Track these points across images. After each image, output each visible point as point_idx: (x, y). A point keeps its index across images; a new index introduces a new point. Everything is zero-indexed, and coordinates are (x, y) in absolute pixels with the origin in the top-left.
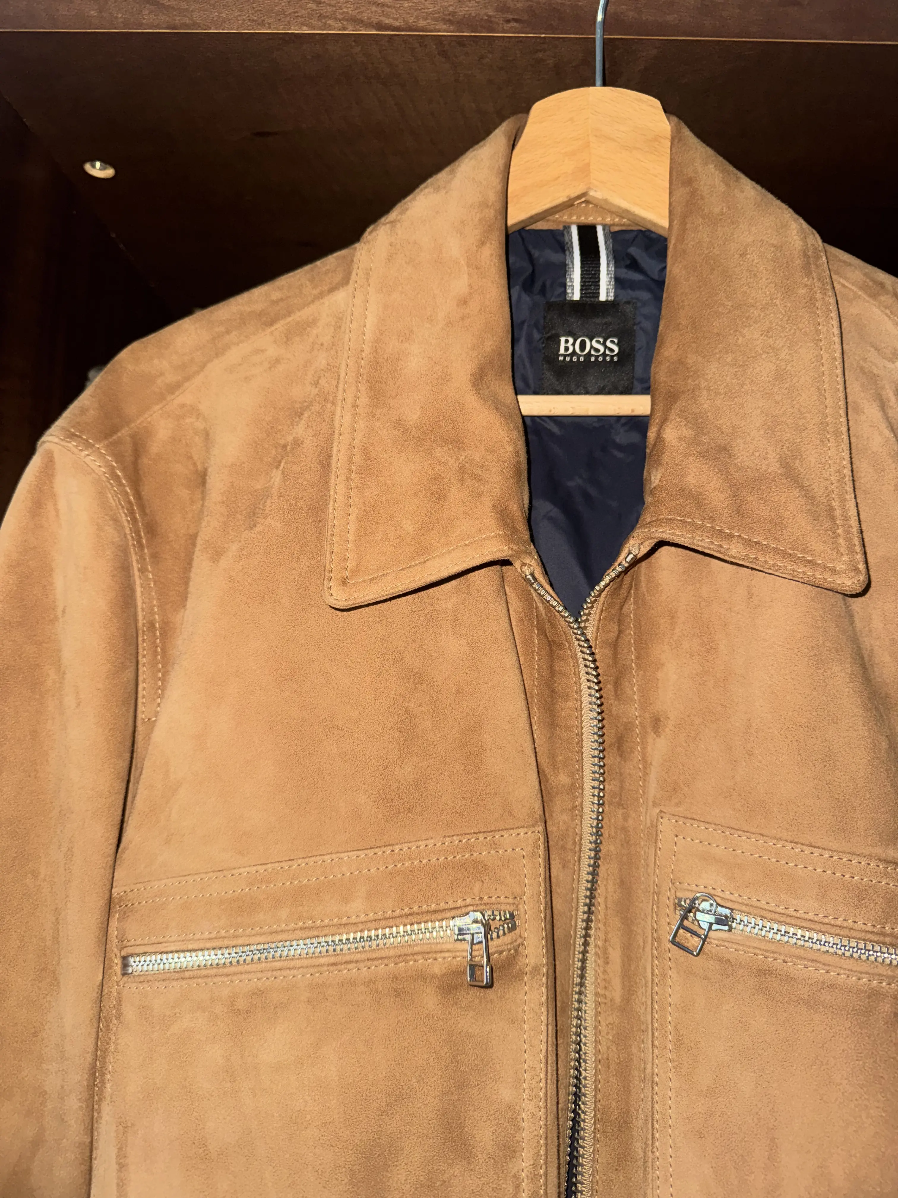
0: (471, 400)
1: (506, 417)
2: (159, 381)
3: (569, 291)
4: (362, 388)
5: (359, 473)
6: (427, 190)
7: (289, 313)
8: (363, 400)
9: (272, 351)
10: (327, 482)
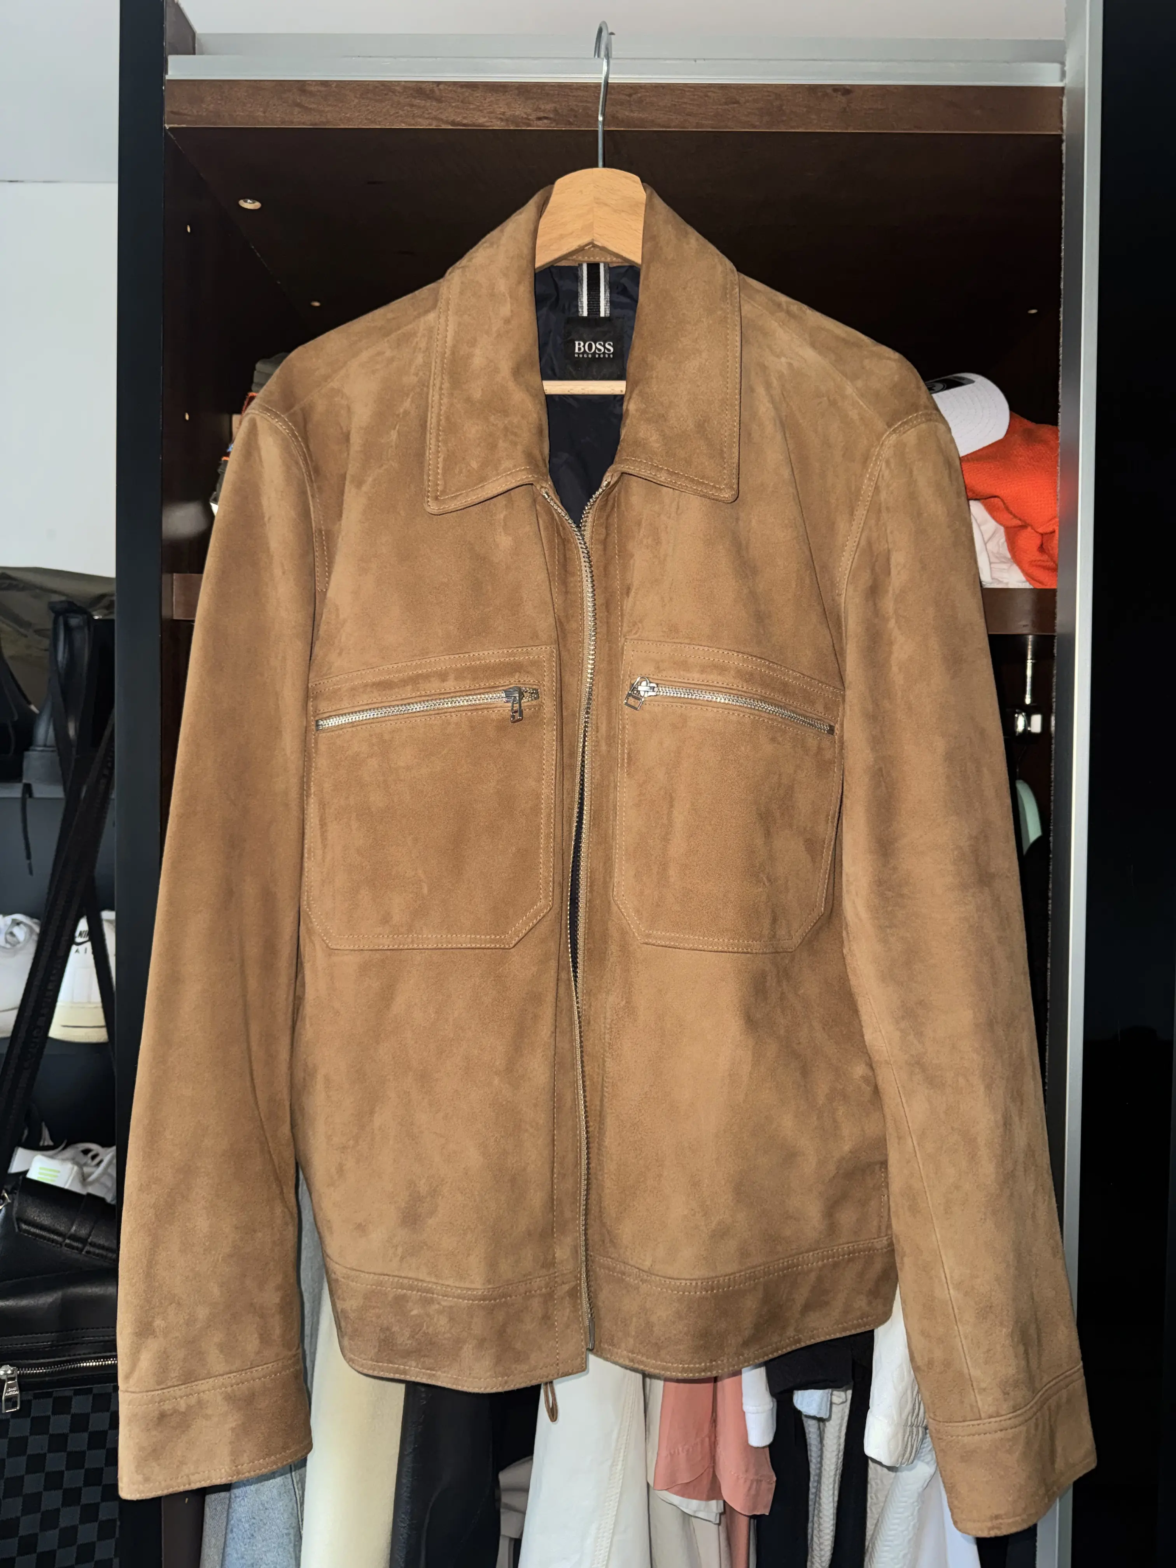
0: (511, 385)
1: (535, 396)
2: (317, 373)
3: (580, 310)
4: (446, 377)
5: (443, 431)
6: (485, 245)
7: (399, 328)
8: (446, 385)
9: (388, 353)
10: (425, 438)
